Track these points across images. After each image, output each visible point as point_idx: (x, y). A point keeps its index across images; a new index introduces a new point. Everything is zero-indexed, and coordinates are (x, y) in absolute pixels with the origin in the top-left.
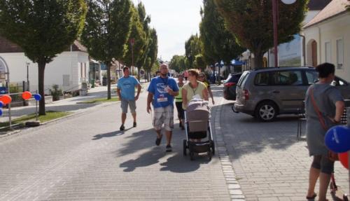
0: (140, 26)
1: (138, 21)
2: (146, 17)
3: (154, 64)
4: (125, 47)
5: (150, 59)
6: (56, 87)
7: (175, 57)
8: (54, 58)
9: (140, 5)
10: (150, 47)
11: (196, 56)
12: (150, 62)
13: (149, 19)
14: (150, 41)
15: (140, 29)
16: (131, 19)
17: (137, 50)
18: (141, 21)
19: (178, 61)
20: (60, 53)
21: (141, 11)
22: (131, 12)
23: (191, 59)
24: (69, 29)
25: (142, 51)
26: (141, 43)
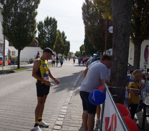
0: (62, 40)
1: (61, 38)
2: (65, 36)
3: (69, 54)
4: (54, 46)
5: (67, 52)
6: (31, 59)
7: (77, 52)
8: (24, 48)
9: (63, 32)
10: (67, 47)
11: (83, 52)
12: (67, 53)
13: (66, 37)
14: (67, 45)
15: (62, 41)
16: (57, 37)
17: (60, 48)
18: (63, 38)
19: (78, 53)
21: (63, 34)
23: (81, 53)
25: (62, 49)
26: (61, 46)
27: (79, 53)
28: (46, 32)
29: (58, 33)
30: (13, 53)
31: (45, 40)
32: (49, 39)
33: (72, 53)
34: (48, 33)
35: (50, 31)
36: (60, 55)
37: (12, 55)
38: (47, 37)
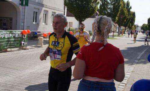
0: (126, 10)
1: (125, 8)
2: (130, 7)
3: (133, 27)
4: (117, 18)
5: (131, 24)
6: (90, 32)
7: (144, 25)
8: (85, 20)
9: (128, 2)
10: (131, 19)
12: (131, 26)
13: (131, 8)
14: (132, 17)
15: (126, 12)
16: (120, 7)
17: (123, 20)
18: (127, 8)
20: (87, 18)
21: (128, 4)
22: (121, 5)
24: (92, 9)
25: (125, 21)
26: (125, 17)
27: (146, 26)
28: (108, 2)
29: (122, 4)
30: (70, 24)
31: (107, 11)
32: (111, 10)
33: (138, 26)
34: (111, 4)
35: (113, 1)
36: (123, 28)
37: (69, 26)
38: (110, 8)
